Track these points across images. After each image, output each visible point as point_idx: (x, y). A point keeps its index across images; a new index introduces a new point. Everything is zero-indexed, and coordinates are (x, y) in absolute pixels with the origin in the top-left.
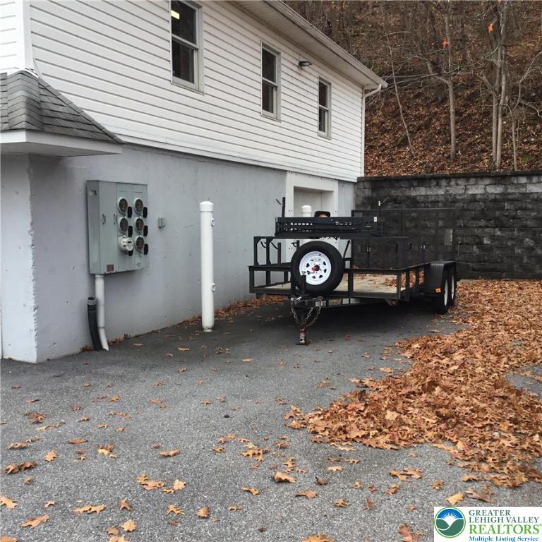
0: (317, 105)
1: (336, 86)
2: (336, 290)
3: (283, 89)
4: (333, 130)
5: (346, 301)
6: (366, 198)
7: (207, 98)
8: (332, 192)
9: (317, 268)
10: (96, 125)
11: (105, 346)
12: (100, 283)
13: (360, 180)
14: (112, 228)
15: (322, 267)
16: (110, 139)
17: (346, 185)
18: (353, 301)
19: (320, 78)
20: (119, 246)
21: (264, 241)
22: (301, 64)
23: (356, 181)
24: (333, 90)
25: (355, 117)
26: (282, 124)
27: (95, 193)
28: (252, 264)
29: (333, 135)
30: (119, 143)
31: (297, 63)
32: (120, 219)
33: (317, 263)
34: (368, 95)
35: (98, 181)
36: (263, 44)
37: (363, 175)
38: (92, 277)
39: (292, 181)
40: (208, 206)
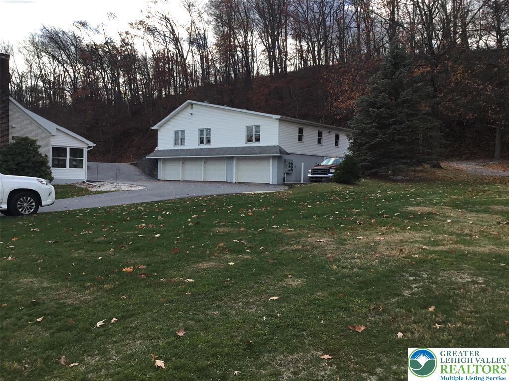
0: (334, 140)
1: (342, 134)
3: (324, 139)
4: (341, 145)
10: (287, 152)
14: (288, 166)
16: (288, 154)
22: (330, 132)
24: (341, 136)
26: (323, 146)
27: (285, 161)
29: (341, 147)
31: (328, 132)
35: (286, 159)
36: (318, 131)
38: (284, 174)
40: (303, 163)
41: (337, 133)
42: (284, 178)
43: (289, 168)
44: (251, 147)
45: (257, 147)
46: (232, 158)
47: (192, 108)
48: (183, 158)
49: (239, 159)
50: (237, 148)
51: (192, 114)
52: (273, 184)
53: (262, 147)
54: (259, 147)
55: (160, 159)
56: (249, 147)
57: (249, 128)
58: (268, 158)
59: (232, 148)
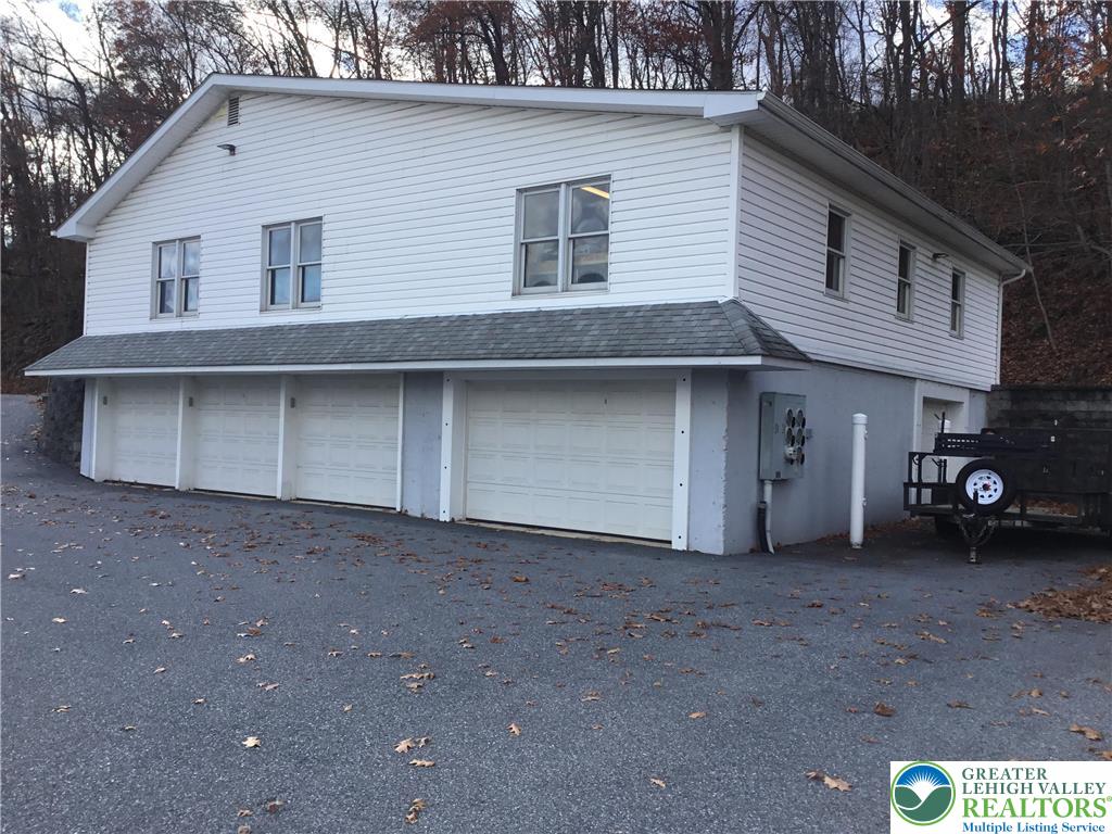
0: (950, 300)
1: (971, 275)
2: (1007, 511)
3: (917, 287)
4: (966, 328)
5: (1018, 523)
6: (1003, 411)
7: (851, 306)
8: (962, 403)
9: (986, 487)
10: (791, 345)
11: (772, 550)
12: (768, 488)
13: (994, 387)
14: (781, 437)
15: (993, 487)
16: (802, 357)
17: (978, 395)
18: (1025, 524)
19: (954, 269)
20: (785, 453)
21: (917, 456)
22: (936, 256)
23: (989, 390)
24: (967, 280)
25: (990, 311)
26: (915, 326)
27: (771, 404)
28: (907, 481)
29: (966, 335)
30: (809, 361)
31: (931, 255)
32: (787, 429)
33: (986, 482)
34: (1005, 283)
35: (775, 393)
36: (901, 242)
37: (998, 383)
38: (762, 482)
39: (920, 391)
40: (861, 418)
41: (962, 266)
42: (761, 514)
43: (790, 450)
44: (550, 315)
45: (586, 313)
46: (433, 380)
47: (233, 121)
48: (193, 377)
49: (475, 386)
50: (463, 319)
51: (232, 149)
52: (690, 555)
53: (621, 311)
54: (602, 313)
55: (93, 378)
56: (535, 316)
57: (535, 198)
58: (658, 384)
59: (436, 320)
